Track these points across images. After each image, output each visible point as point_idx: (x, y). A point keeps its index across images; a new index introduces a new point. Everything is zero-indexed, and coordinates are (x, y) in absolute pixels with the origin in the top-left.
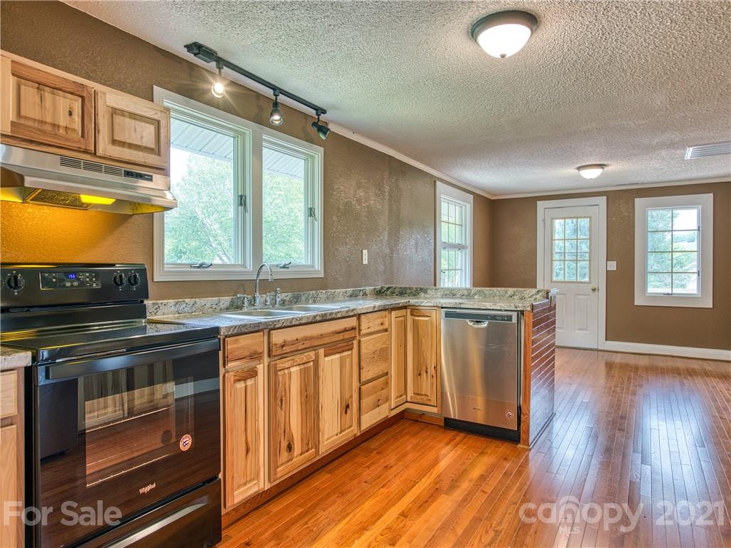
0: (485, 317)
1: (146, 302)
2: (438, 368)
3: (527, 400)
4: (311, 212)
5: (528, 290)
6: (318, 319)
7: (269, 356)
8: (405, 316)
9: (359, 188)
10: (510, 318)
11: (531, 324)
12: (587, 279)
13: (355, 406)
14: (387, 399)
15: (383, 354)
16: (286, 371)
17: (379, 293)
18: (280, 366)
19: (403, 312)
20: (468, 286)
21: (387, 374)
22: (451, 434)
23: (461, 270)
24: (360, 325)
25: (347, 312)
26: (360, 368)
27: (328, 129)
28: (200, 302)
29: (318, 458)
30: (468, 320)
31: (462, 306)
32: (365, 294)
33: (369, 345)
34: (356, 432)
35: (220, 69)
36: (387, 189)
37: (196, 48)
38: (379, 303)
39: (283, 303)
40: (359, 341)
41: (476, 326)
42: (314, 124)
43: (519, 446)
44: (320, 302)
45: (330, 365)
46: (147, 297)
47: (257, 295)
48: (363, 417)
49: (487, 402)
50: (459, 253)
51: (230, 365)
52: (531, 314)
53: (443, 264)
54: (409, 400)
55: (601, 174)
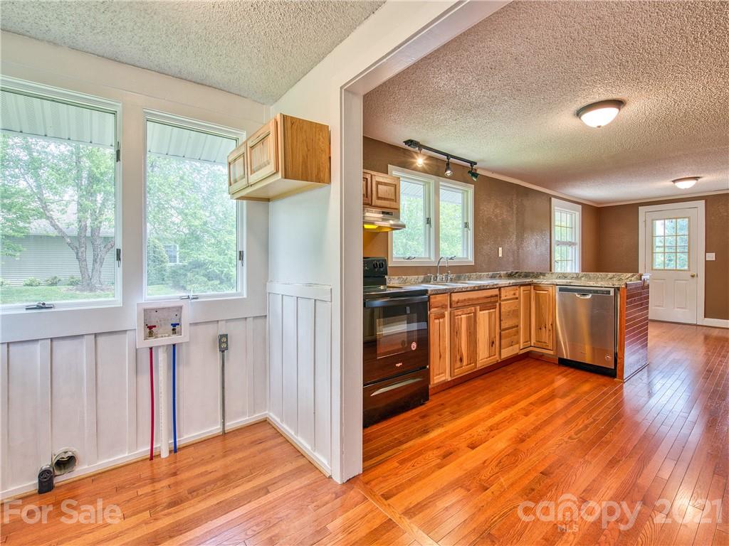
0: (590, 291)
1: (386, 277)
2: (554, 325)
3: (622, 349)
4: (466, 225)
5: (625, 274)
6: (476, 288)
7: (451, 307)
8: (530, 290)
9: (496, 208)
10: (608, 292)
11: (625, 297)
12: (686, 268)
13: (497, 343)
14: (518, 342)
15: (515, 313)
16: (459, 317)
17: (510, 276)
18: (456, 313)
19: (528, 287)
20: (577, 271)
21: (517, 326)
22: (563, 368)
23: (572, 260)
24: (500, 294)
25: (493, 285)
26: (500, 320)
27: (478, 174)
28: (410, 278)
29: (476, 370)
30: (576, 293)
31: (572, 284)
32: (500, 276)
33: (506, 307)
34: (498, 359)
35: (420, 150)
36: (515, 207)
37: (409, 142)
38: (512, 281)
39: (451, 280)
40: (500, 304)
41: (582, 297)
42: (469, 172)
43: (616, 379)
44: (472, 280)
45: (483, 316)
46: (387, 274)
47: (438, 274)
48: (502, 351)
49: (593, 349)
50: (570, 249)
51: (432, 310)
52: (625, 290)
53: (557, 256)
54: (532, 345)
55: (694, 186)
